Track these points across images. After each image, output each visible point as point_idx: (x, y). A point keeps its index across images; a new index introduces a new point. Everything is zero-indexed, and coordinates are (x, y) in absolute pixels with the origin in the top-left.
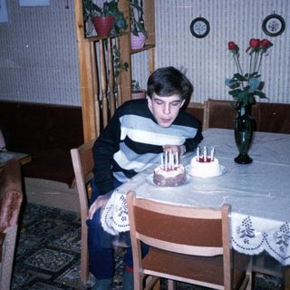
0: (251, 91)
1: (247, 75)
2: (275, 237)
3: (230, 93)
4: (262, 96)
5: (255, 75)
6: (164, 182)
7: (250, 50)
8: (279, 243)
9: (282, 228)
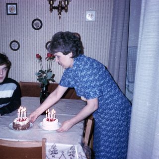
0: (48, 79)
1: (46, 71)
2: (68, 153)
3: (38, 80)
4: (54, 81)
5: (49, 71)
6: (20, 128)
7: (47, 59)
8: (70, 156)
9: (71, 148)
